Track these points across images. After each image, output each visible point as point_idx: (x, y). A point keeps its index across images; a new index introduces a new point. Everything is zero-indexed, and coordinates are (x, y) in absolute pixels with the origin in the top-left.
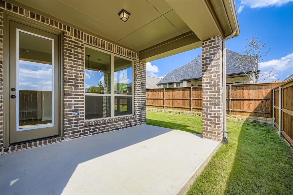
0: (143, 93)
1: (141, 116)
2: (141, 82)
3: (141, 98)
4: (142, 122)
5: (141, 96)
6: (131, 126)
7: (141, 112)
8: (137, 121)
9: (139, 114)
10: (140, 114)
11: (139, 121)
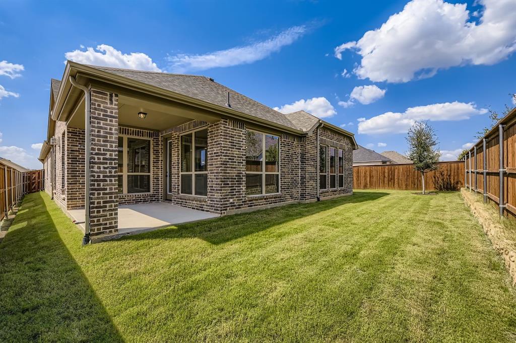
0: (216, 167)
1: (214, 201)
2: (213, 152)
3: (215, 176)
4: (215, 210)
5: (214, 173)
6: (203, 210)
7: (214, 195)
8: (209, 206)
9: (211, 198)
10: (213, 198)
11: (211, 206)
